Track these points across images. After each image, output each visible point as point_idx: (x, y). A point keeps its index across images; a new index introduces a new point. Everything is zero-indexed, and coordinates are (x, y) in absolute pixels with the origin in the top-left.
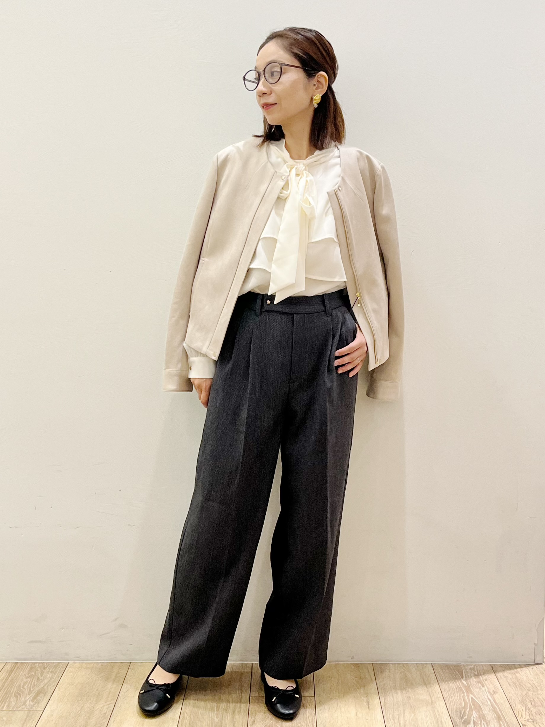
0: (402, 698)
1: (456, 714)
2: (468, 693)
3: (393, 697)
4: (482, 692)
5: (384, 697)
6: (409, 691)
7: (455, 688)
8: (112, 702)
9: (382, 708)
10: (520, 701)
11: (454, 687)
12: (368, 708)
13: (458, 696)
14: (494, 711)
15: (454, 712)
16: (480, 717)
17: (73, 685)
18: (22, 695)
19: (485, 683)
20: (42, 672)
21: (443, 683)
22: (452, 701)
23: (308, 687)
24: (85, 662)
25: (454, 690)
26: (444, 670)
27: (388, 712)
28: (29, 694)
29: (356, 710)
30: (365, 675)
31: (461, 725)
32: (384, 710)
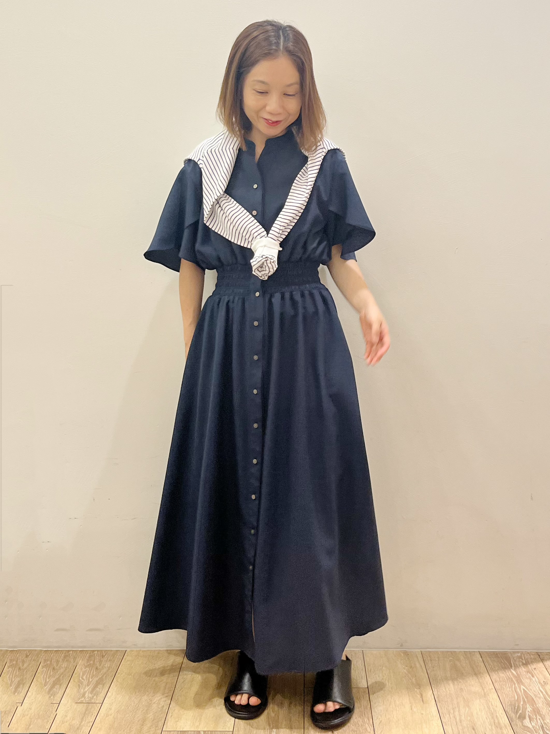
0: (455, 689)
2: (519, 684)
3: (445, 689)
4: (533, 683)
5: (436, 688)
6: (460, 682)
7: (505, 678)
8: (169, 694)
9: (435, 701)
12: (422, 701)
13: (509, 688)
14: (546, 704)
15: (508, 706)
16: (535, 711)
17: (131, 675)
18: (81, 687)
19: (534, 673)
20: (100, 661)
21: (493, 672)
22: (504, 693)
23: (360, 677)
24: (142, 649)
25: (505, 680)
26: (492, 659)
27: (442, 706)
28: (88, 686)
29: (410, 703)
30: (415, 664)
31: (517, 720)
32: (439, 703)
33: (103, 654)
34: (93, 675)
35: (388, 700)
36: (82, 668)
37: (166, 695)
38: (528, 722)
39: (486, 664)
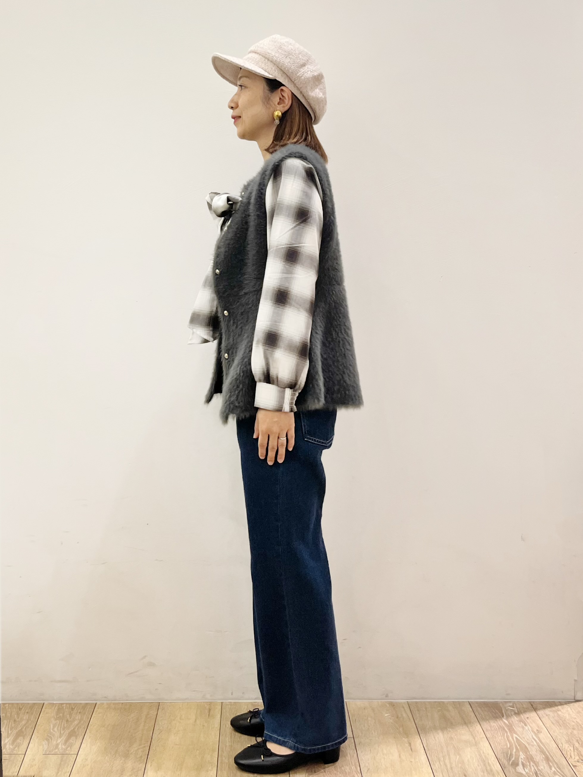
0: (444, 738)
1: (502, 754)
2: (512, 733)
3: (435, 738)
4: (526, 732)
5: (425, 738)
6: (450, 731)
7: (497, 727)
8: (146, 745)
9: (425, 749)
10: (566, 740)
11: (495, 726)
12: (410, 750)
13: (501, 737)
14: (540, 751)
15: (500, 753)
16: (528, 758)
17: (104, 726)
18: (53, 738)
19: (527, 722)
21: (484, 722)
22: (497, 742)
24: (112, 702)
25: (497, 729)
26: (483, 709)
27: (432, 754)
28: (60, 737)
29: (399, 752)
30: (402, 715)
31: (510, 767)
32: (428, 752)
33: (72, 707)
34: (65, 727)
35: (375, 749)
37: (143, 746)
38: (521, 769)
39: (477, 714)
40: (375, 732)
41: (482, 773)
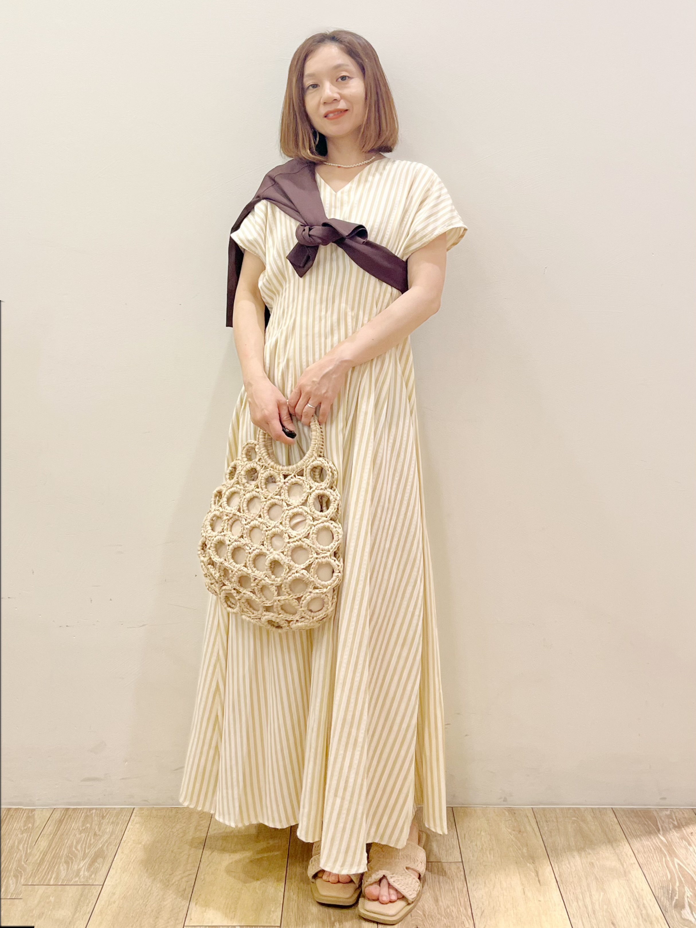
0: (582, 864)
1: (662, 891)
2: (672, 856)
3: (569, 863)
4: (691, 855)
5: (557, 863)
6: (589, 854)
7: (651, 848)
9: (557, 881)
11: (650, 846)
12: (537, 881)
13: (658, 862)
15: (658, 888)
17: (140, 843)
18: (74, 861)
19: (692, 840)
20: (100, 824)
21: (634, 840)
23: (451, 846)
24: (155, 807)
25: (651, 849)
27: (567, 888)
29: (523, 884)
30: (525, 828)
31: (673, 911)
32: (561, 885)
33: (103, 814)
34: (91, 844)
35: (491, 880)
36: (76, 833)
38: (688, 913)
39: (624, 827)
40: (490, 853)
41: (636, 920)
